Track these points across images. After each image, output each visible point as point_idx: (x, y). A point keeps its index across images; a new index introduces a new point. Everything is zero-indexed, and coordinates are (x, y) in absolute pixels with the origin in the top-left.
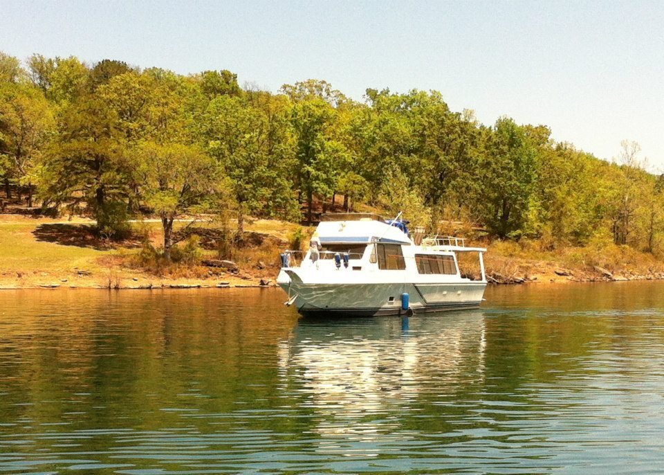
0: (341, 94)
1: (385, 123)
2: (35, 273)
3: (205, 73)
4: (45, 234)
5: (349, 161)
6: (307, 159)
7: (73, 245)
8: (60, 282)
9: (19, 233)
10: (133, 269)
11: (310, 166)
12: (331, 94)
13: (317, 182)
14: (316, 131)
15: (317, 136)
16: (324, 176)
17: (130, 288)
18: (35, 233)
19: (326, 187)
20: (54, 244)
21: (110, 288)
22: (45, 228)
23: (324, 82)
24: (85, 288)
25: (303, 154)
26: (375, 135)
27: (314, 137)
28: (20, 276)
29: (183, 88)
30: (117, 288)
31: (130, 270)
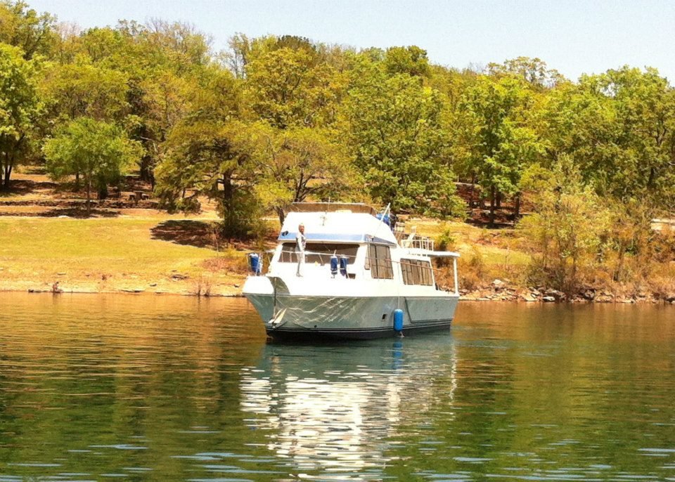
0: (558, 75)
1: (586, 106)
2: (124, 275)
3: (391, 49)
4: (163, 232)
5: (540, 151)
6: (488, 148)
7: (191, 244)
8: (148, 286)
9: (136, 230)
10: (239, 273)
11: (491, 157)
12: (546, 74)
13: (499, 176)
14: (502, 116)
15: (502, 121)
16: (508, 170)
17: (222, 296)
18: (153, 230)
19: (508, 183)
20: (170, 243)
21: (199, 295)
22: (170, 224)
23: (537, 60)
24: (173, 294)
25: (485, 143)
26: (572, 121)
27: (498, 123)
28: (104, 278)
29: (362, 66)
30: (207, 296)
31: (236, 275)
